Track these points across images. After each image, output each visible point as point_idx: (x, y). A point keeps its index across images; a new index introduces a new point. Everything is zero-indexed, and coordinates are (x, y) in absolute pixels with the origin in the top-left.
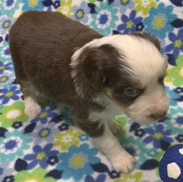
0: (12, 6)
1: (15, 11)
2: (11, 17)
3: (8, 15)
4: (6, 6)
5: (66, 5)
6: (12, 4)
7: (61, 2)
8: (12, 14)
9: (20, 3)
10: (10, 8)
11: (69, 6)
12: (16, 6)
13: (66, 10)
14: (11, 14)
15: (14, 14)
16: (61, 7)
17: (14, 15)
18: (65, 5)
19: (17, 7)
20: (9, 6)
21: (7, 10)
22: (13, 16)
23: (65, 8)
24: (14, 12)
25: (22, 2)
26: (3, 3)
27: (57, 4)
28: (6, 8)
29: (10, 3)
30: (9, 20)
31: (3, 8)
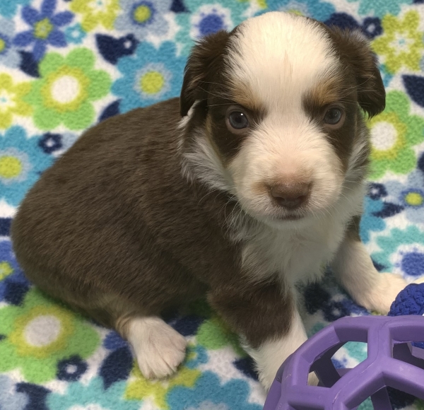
5: (402, 30)
7: (383, 21)
11: (411, 32)
13: (402, 42)
16: (385, 35)
18: (399, 30)
23: (397, 36)
26: (188, 28)
27: (371, 28)
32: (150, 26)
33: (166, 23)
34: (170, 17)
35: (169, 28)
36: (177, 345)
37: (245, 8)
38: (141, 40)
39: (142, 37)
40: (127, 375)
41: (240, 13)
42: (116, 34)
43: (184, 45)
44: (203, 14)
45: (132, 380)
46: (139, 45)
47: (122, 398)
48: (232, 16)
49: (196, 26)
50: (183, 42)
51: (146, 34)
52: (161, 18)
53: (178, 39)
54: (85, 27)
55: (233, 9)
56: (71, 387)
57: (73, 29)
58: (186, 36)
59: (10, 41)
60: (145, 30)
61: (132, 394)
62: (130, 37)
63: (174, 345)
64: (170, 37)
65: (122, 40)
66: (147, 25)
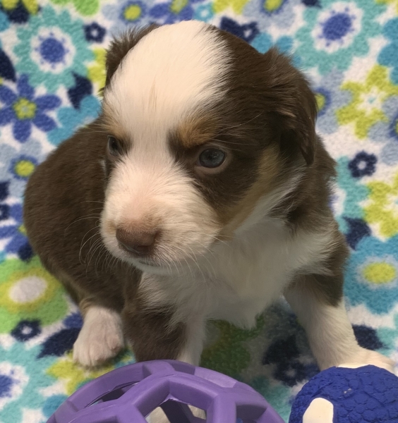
0: (342, 43)
1: (351, 60)
2: (335, 78)
3: (323, 70)
4: (320, 37)
6: (343, 35)
8: (339, 67)
9: (373, 35)
10: (335, 47)
12: (356, 42)
14: (335, 67)
15: (345, 68)
17: (345, 73)
19: (361, 48)
20: (333, 39)
21: (323, 52)
22: (343, 77)
24: (347, 64)
25: (382, 33)
26: (312, 25)
28: (320, 45)
29: (338, 32)
30: (328, 87)
31: (311, 42)
32: (276, 17)
33: (293, 16)
34: (299, 10)
35: (293, 22)
36: (108, 342)
37: (381, 11)
38: (262, 31)
39: (264, 26)
40: (63, 353)
41: (373, 17)
42: (241, 20)
43: (301, 43)
44: (333, 12)
45: (64, 360)
46: (257, 35)
47: (44, 371)
48: (364, 18)
49: (321, 24)
50: (301, 40)
51: (269, 25)
52: (290, 10)
53: (298, 36)
54: (216, 7)
55: (367, 11)
56: (16, 345)
57: (203, 8)
58: (306, 34)
59: (147, 11)
60: (270, 20)
61: (54, 371)
62: (253, 26)
63: (106, 340)
64: (291, 32)
65: (244, 27)
66: (273, 15)
